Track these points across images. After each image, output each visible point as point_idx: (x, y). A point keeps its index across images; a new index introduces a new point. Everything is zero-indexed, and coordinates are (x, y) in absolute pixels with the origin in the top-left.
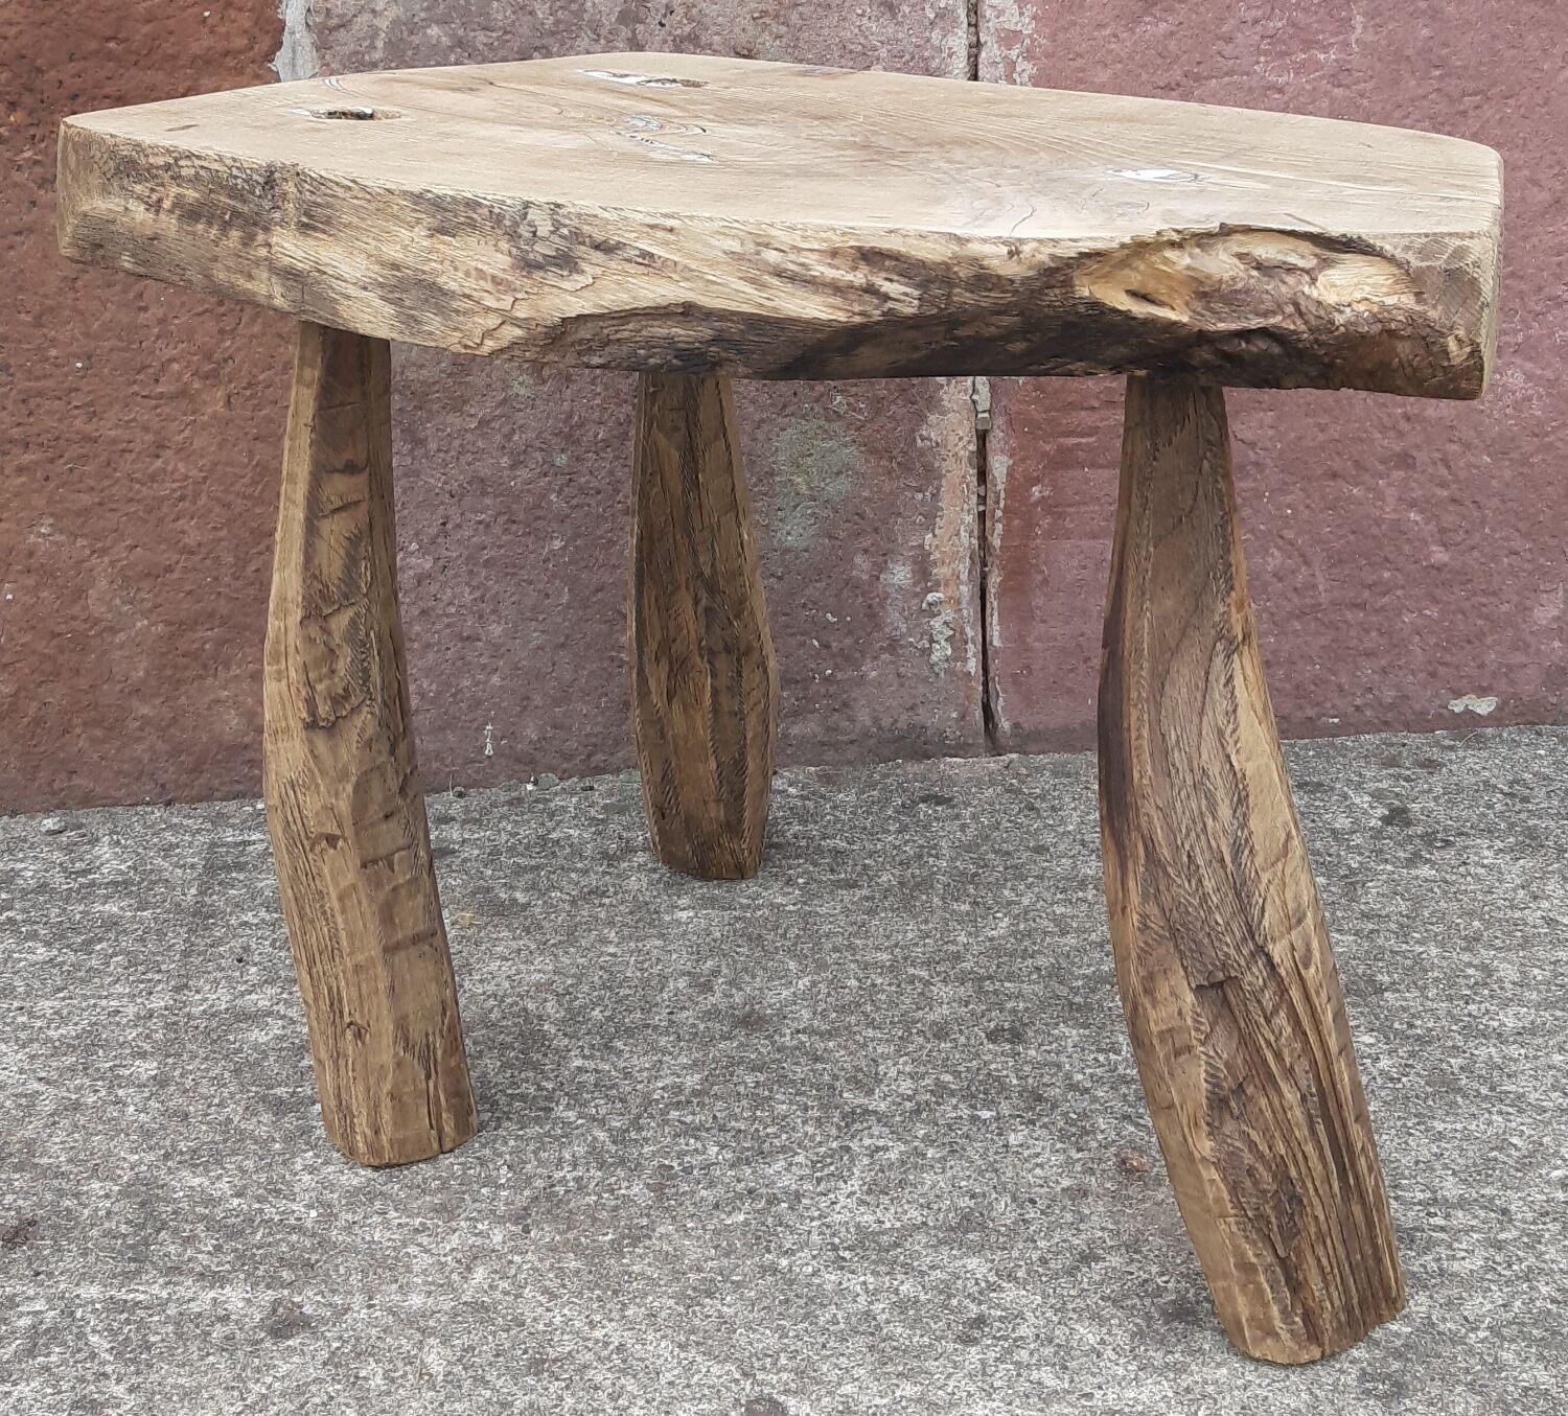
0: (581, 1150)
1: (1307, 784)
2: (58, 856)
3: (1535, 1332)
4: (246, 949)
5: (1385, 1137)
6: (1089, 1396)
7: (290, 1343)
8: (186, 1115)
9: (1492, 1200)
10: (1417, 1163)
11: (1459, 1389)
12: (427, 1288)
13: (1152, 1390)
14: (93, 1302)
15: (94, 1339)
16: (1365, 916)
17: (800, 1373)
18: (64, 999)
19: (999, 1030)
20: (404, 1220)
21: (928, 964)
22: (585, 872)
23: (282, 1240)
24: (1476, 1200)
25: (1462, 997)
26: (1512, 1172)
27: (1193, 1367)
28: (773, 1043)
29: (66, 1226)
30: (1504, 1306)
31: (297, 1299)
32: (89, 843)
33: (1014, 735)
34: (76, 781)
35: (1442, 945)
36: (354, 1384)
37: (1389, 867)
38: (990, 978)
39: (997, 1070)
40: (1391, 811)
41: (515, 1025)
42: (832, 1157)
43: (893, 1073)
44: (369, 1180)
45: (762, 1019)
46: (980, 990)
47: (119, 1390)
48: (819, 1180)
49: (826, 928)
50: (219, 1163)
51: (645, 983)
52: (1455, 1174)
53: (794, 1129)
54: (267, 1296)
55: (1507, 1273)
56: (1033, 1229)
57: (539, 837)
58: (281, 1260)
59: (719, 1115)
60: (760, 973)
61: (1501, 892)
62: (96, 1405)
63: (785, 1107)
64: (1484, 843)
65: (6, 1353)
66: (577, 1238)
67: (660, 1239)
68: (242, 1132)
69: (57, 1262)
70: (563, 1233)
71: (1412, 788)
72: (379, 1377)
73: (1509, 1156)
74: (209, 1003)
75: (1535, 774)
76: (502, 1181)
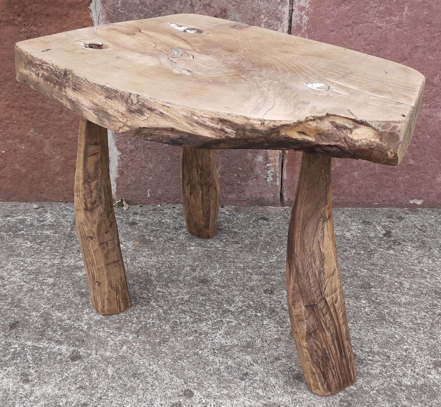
0: (155, 315)
1: (365, 222)
2: (36, 216)
5: (362, 331)
6: (270, 398)
7: (75, 362)
8: (59, 295)
9: (386, 353)
10: (369, 340)
12: (111, 350)
13: (286, 399)
14: (29, 346)
15: (28, 357)
16: (372, 264)
17: (199, 384)
18: (33, 258)
19: (267, 290)
20: (108, 330)
21: (252, 268)
22: (169, 233)
23: (78, 333)
24: (382, 353)
25: (392, 291)
26: (393, 345)
27: (298, 393)
28: (209, 288)
29: (26, 324)
30: (382, 384)
31: (79, 350)
32: (44, 212)
33: (288, 202)
34: (43, 195)
35: (390, 275)
36: (89, 375)
37: (382, 250)
38: (268, 274)
39: (264, 302)
40: (387, 232)
41: (144, 277)
42: (217, 323)
43: (237, 300)
44: (101, 318)
45: (207, 281)
46: (265, 278)
47: (32, 371)
48: (213, 329)
49: (228, 255)
50: (65, 309)
51: (179, 268)
52: (378, 344)
53: (209, 314)
54: (72, 349)
55: (385, 375)
56: (265, 349)
57: (159, 221)
58: (77, 339)
59: (191, 308)
60: (209, 267)
61: (410, 260)
62: (26, 375)
63: (208, 307)
64: (410, 244)
65: (7, 358)
66: (150, 340)
67: (171, 342)
68: (72, 301)
69: (22, 334)
70: (147, 338)
71: (394, 225)
72: (96, 374)
73: (393, 340)
74: (69, 263)
75: (429, 224)
76: (134, 322)
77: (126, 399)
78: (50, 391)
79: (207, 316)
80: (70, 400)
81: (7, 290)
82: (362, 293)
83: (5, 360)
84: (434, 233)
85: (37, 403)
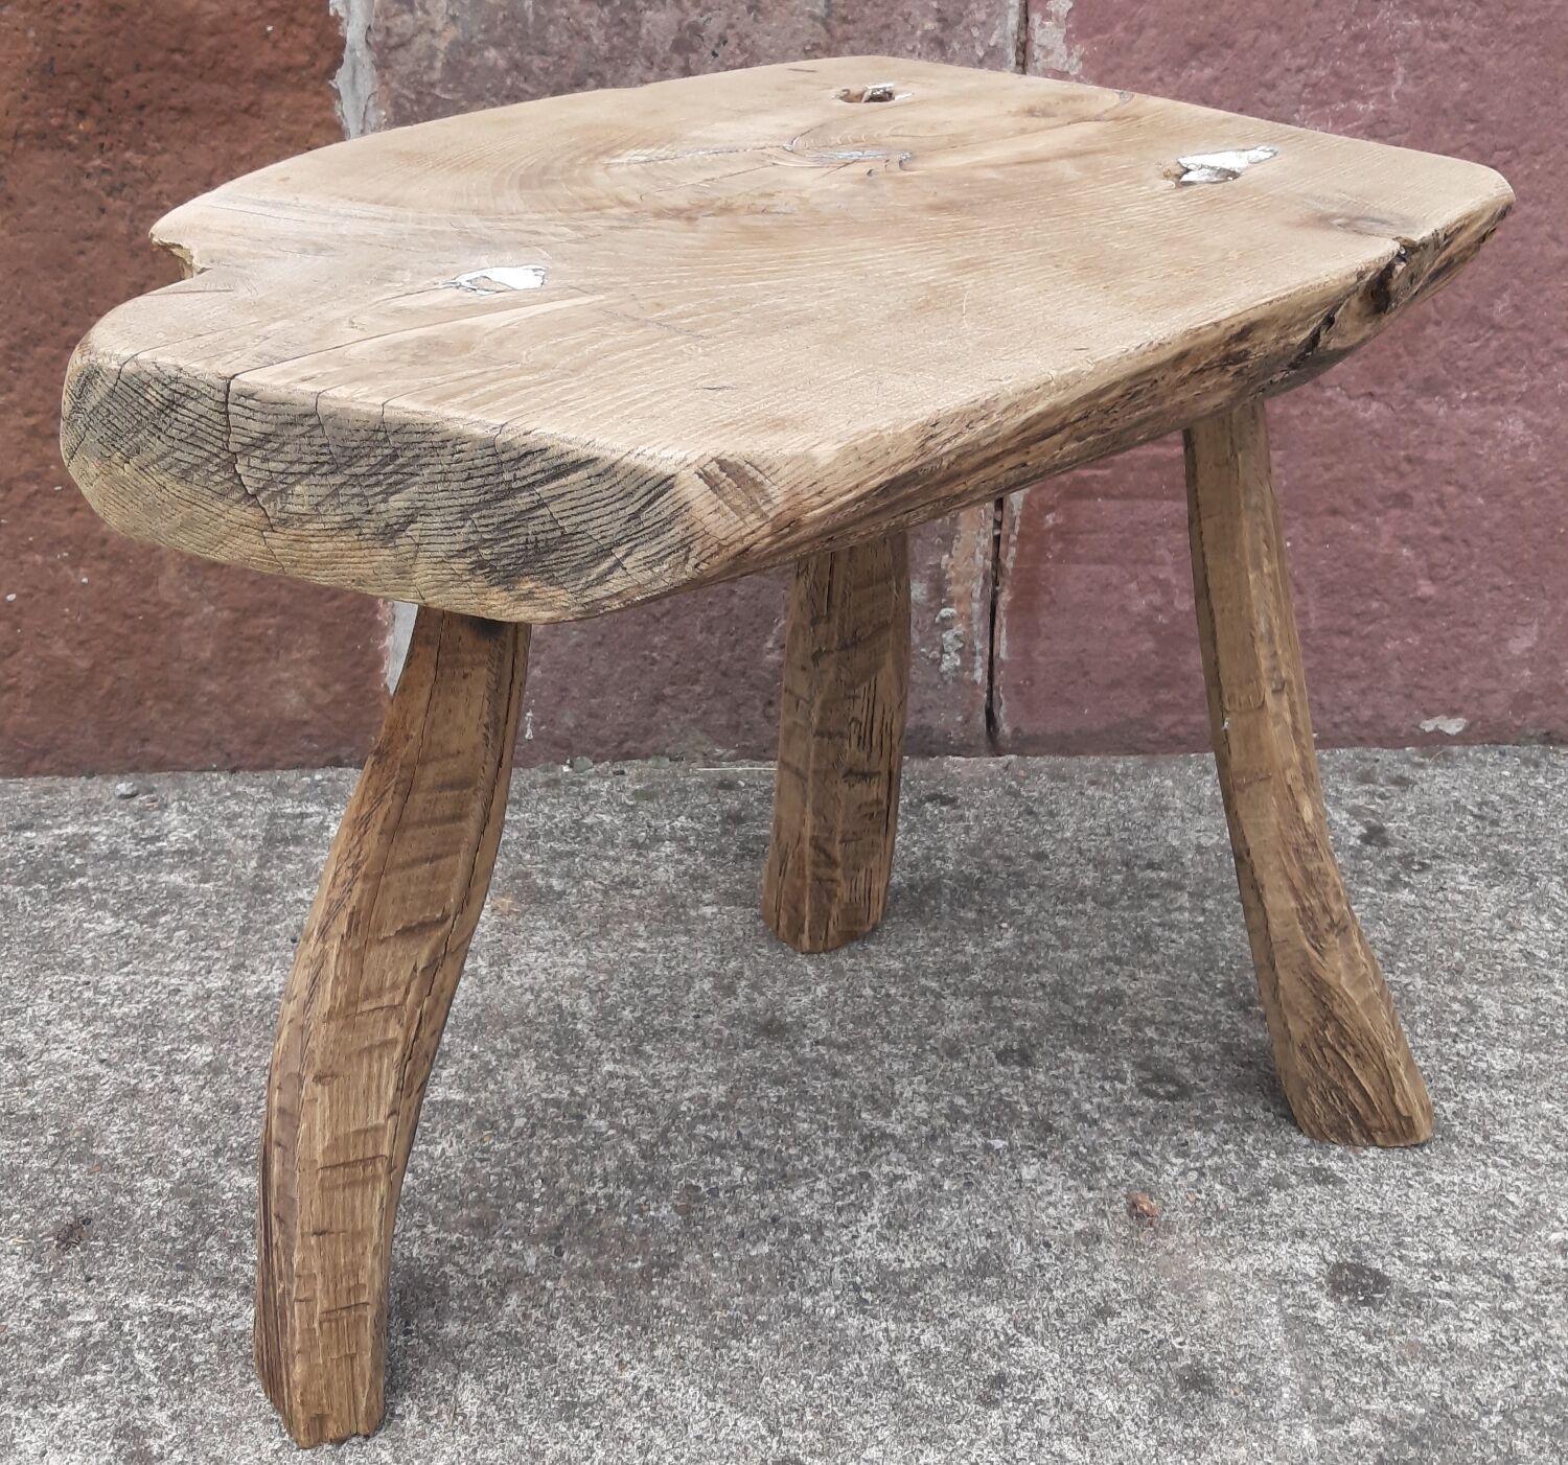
0: (611, 1165)
2: (129, 821)
3: (1547, 1418)
5: (1385, 1188)
8: (237, 1108)
9: (1494, 1264)
10: (1418, 1218)
12: (462, 1314)
14: (141, 1314)
15: (140, 1356)
17: (825, 1431)
18: (128, 974)
19: (1008, 1051)
20: (442, 1235)
21: (939, 974)
22: (616, 860)
24: (1478, 1264)
25: (1450, 1034)
26: (1512, 1232)
27: (1212, 1444)
28: (794, 1054)
29: (119, 1225)
30: (1515, 1387)
32: (158, 809)
33: (1014, 738)
34: (149, 748)
35: (1426, 976)
37: (1371, 890)
38: (997, 992)
39: (1007, 1094)
40: (1369, 829)
41: (550, 1022)
42: (852, 1184)
43: (908, 1093)
45: (784, 1028)
46: (988, 1007)
47: (161, 1417)
48: (840, 1210)
51: (672, 982)
52: (1456, 1232)
53: (815, 1151)
55: (1514, 1348)
56: (1048, 1275)
57: (574, 822)
59: (743, 1131)
60: (780, 976)
61: (1477, 920)
62: (137, 1434)
63: (806, 1126)
64: (1459, 867)
66: (607, 1264)
67: (687, 1269)
69: (108, 1266)
70: (594, 1257)
71: (1387, 806)
72: (414, 1416)
73: (1507, 1214)
74: (264, 985)
75: (1502, 796)
76: (537, 1196)
79: (806, 1159)
81: (39, 1098)
83: (47, 1374)
84: (1529, 826)
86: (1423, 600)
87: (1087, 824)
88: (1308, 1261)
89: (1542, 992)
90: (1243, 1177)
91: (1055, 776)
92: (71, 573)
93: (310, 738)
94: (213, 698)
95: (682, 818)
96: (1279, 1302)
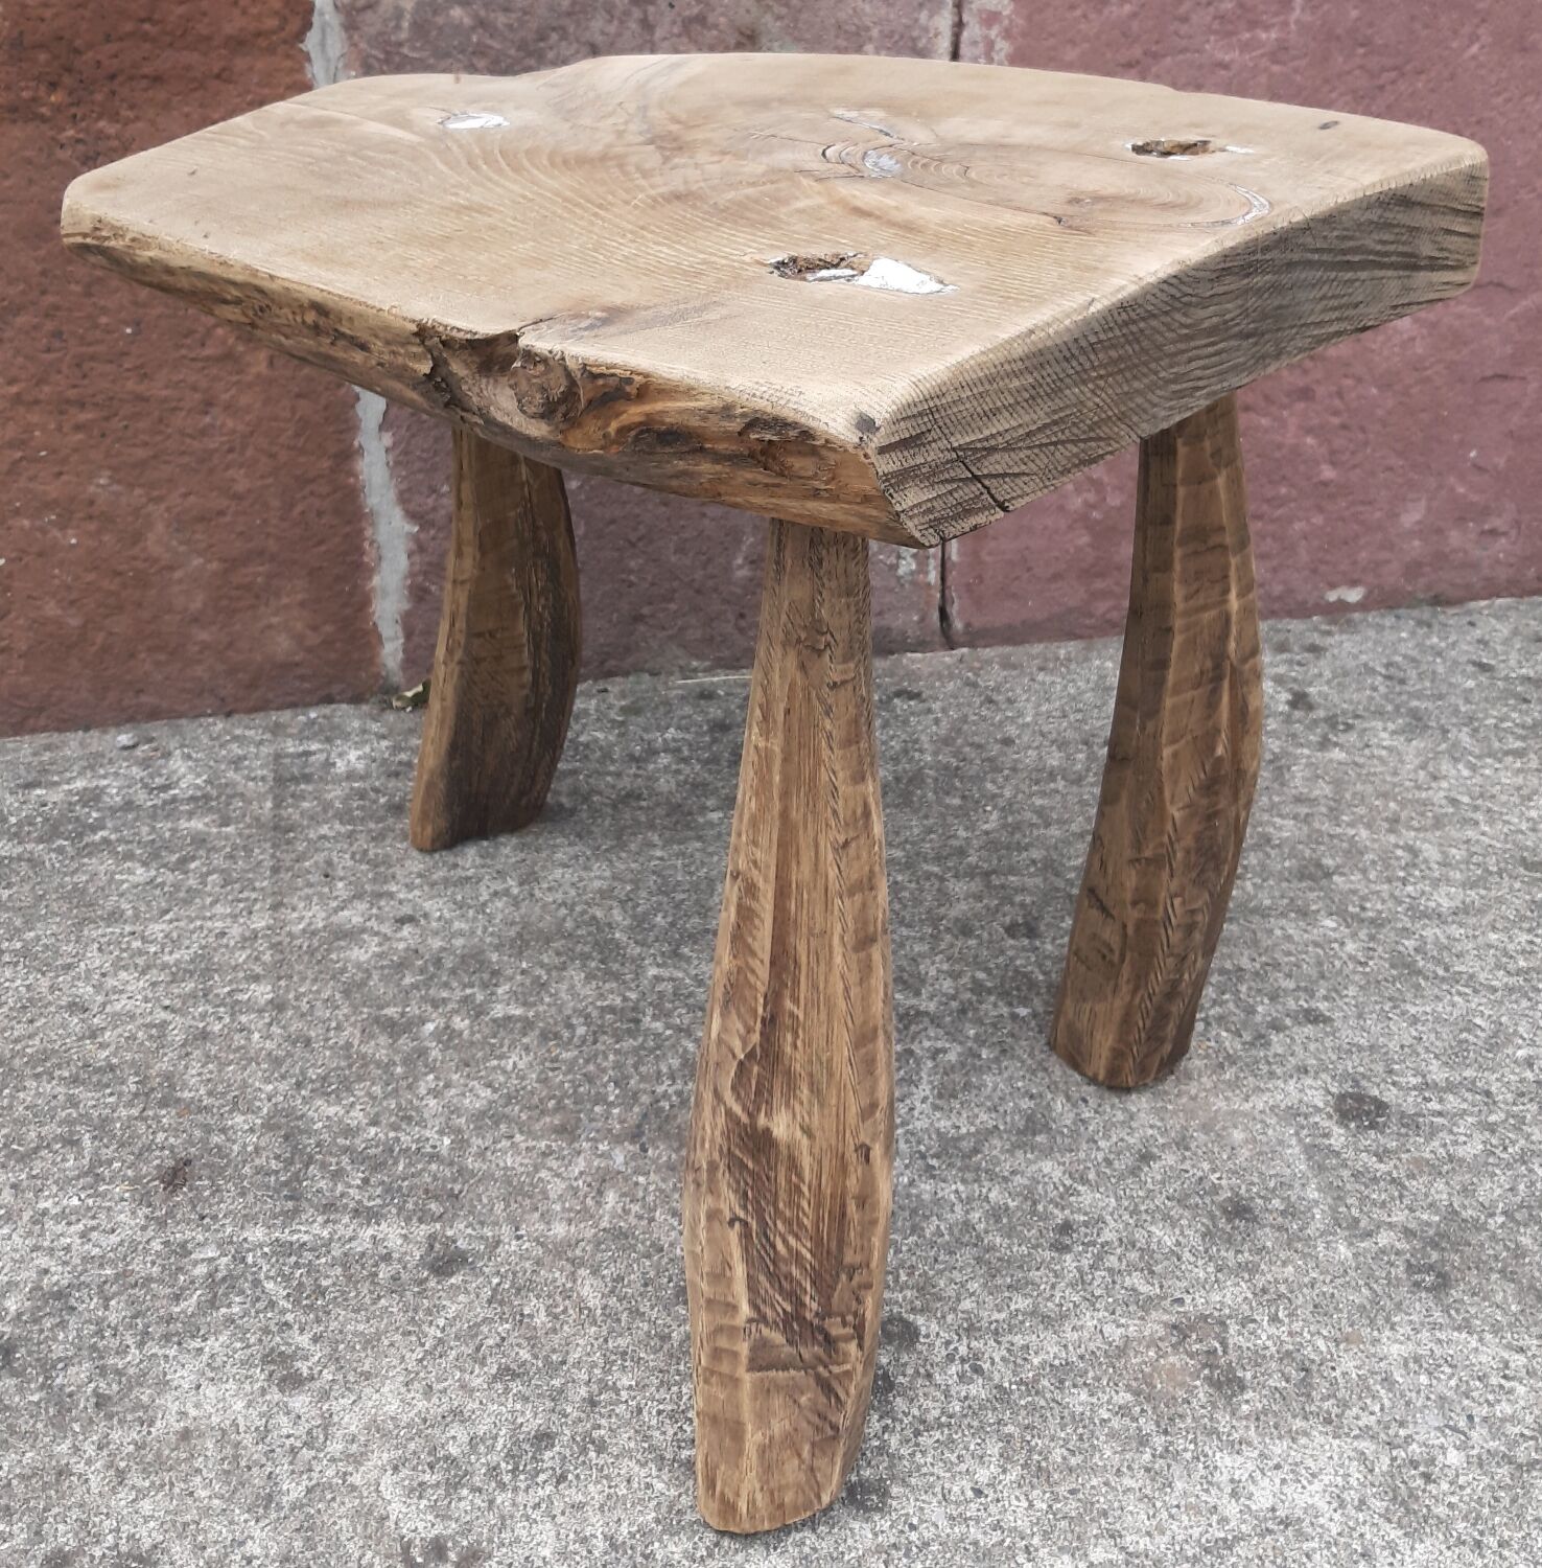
0: (675, 1062)
2: (136, 772)
4: (329, 863)
6: (1180, 1301)
7: (453, 1280)
8: (308, 1042)
9: (1474, 1082)
10: (1402, 1047)
11: (1494, 1276)
12: (566, 1215)
13: (1235, 1295)
14: (261, 1246)
15: (269, 1286)
16: (1298, 800)
17: (921, 1289)
18: (171, 922)
19: (1016, 925)
20: (531, 1143)
21: (938, 859)
22: (618, 775)
23: (423, 1170)
24: (1461, 1083)
25: (1399, 878)
26: (1484, 1052)
27: (1263, 1266)
29: (220, 1166)
30: (1511, 1189)
31: (450, 1233)
32: (163, 757)
33: (966, 633)
34: (144, 698)
35: (1369, 826)
36: (521, 1322)
37: (1306, 751)
38: (994, 872)
39: (1023, 966)
40: (1295, 696)
41: (589, 934)
43: (933, 972)
46: (988, 885)
50: (349, 1090)
51: (695, 887)
52: (1437, 1057)
54: (422, 1231)
55: (1506, 1156)
56: (1091, 1129)
58: (427, 1191)
61: (1404, 772)
62: (284, 1359)
64: (1379, 725)
65: (190, 1304)
68: (364, 1057)
69: (218, 1203)
70: (677, 1151)
71: (1306, 673)
72: (543, 1313)
73: (1476, 1036)
74: (307, 920)
75: (1405, 657)
76: (612, 1098)
77: (684, 1390)
78: (393, 1407)
80: (481, 1430)
81: (112, 1048)
82: (1312, 895)
83: (184, 1312)
84: (1433, 681)
85: (361, 1465)
86: (1325, 484)
87: (1044, 709)
88: (1315, 1094)
89: (1470, 833)
90: (1245, 1024)
91: (1006, 665)
92: (59, 535)
93: (302, 678)
94: (205, 646)
95: (672, 730)
96: (1297, 1134)
